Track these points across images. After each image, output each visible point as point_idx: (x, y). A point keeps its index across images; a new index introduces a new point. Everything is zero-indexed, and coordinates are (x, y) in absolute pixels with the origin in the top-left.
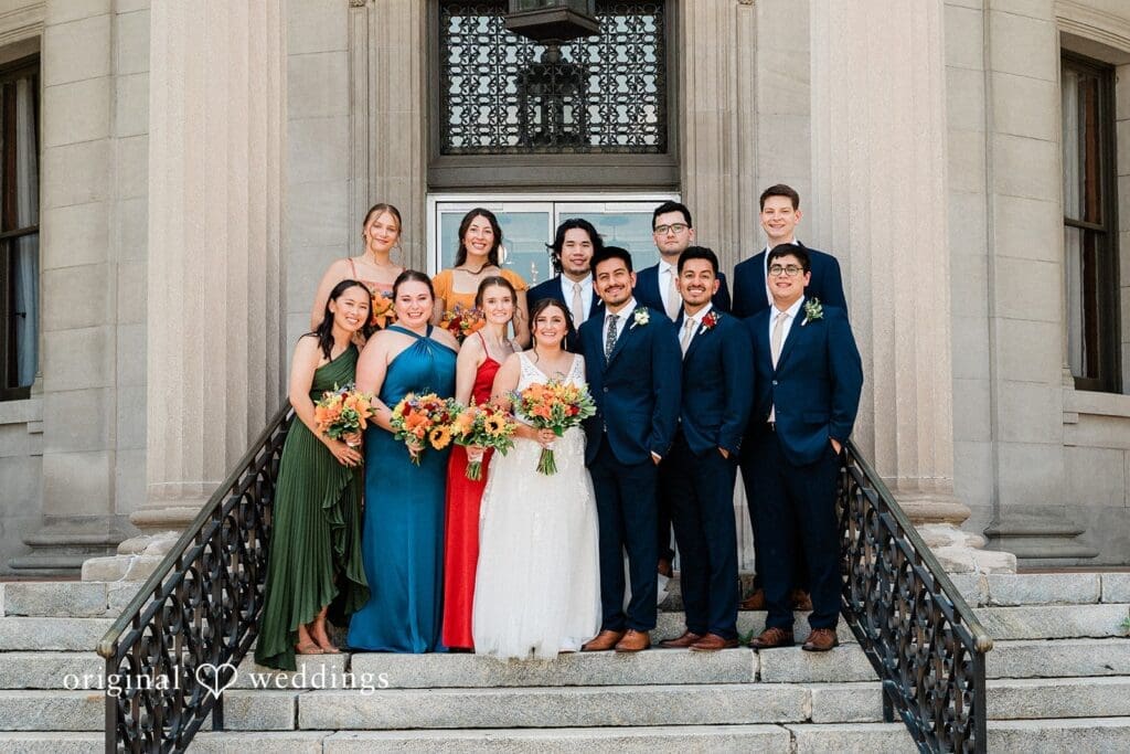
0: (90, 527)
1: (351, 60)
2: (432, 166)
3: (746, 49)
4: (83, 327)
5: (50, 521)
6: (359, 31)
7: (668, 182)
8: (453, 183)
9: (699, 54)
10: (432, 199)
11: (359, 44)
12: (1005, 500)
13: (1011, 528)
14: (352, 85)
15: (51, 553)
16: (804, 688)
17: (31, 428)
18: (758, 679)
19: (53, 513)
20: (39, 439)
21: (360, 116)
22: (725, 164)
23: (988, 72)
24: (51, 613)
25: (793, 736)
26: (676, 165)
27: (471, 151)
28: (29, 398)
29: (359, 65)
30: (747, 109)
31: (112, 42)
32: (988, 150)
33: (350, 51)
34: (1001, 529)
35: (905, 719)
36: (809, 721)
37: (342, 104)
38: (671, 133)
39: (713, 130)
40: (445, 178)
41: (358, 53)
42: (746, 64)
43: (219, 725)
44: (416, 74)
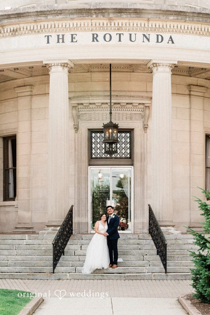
0: (27, 224)
1: (75, 142)
2: (89, 161)
3: (145, 140)
4: (26, 188)
5: (19, 223)
6: (77, 137)
7: (131, 164)
8: (93, 164)
9: (137, 142)
10: (89, 167)
11: (76, 139)
12: (192, 221)
13: (193, 226)
14: (75, 147)
15: (20, 229)
16: (146, 250)
17: (15, 206)
18: (140, 249)
19: (20, 222)
20: (17, 208)
21: (77, 153)
22: (141, 161)
23: (190, 143)
24: (35, 239)
25: (143, 256)
26: (133, 161)
27: (96, 158)
28: (15, 201)
29: (77, 144)
30: (145, 151)
31: (31, 136)
32: (190, 157)
33: (75, 140)
34: (191, 226)
35: (159, 255)
36: (146, 255)
37: (74, 150)
38: (132, 155)
39: (139, 155)
40: (91, 163)
41: (76, 141)
42: (145, 143)
43: (64, 255)
44: (87, 145)
